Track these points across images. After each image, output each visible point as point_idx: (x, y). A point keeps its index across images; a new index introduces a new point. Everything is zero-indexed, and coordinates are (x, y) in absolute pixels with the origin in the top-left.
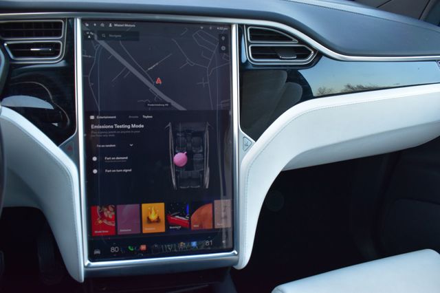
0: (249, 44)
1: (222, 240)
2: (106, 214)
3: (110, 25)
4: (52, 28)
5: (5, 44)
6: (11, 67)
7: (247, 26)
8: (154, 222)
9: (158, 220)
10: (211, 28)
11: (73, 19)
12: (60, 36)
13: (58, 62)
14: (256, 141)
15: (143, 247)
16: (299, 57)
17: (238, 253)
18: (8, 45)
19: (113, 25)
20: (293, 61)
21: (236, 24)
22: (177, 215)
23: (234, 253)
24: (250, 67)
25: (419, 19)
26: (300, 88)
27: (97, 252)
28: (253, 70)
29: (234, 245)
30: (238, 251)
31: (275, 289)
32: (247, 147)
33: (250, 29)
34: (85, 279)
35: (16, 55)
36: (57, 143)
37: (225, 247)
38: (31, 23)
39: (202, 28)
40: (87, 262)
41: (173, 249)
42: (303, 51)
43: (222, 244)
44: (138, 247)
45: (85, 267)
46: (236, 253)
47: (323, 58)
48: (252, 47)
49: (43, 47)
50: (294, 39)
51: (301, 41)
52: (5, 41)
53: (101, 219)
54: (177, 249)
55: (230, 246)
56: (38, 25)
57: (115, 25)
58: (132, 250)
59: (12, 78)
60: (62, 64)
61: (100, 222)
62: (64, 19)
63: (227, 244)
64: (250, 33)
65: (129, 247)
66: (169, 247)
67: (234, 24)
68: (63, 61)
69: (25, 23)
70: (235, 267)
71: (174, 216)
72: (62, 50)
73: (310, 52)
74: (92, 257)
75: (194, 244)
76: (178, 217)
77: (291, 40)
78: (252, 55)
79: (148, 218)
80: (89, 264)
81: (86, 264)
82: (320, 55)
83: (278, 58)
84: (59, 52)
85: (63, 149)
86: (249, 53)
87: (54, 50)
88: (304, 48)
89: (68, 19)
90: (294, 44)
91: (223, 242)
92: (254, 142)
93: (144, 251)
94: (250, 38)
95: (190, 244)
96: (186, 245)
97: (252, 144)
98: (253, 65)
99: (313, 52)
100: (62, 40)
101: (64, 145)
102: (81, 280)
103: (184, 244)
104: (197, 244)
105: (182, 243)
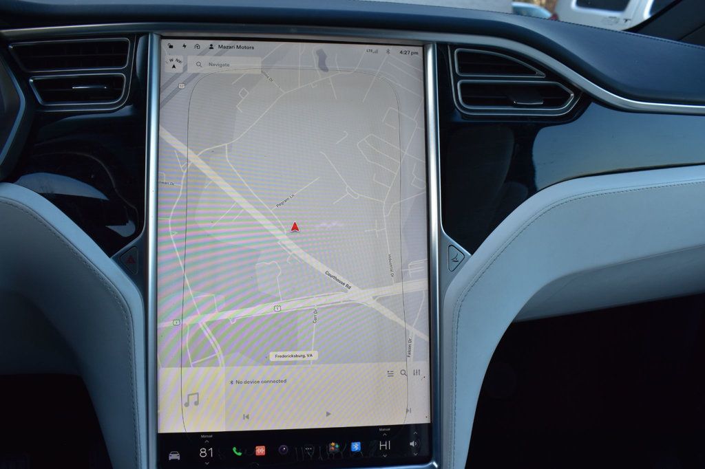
0: (457, 78)
1: (409, 441)
4: (115, 51)
5: (31, 80)
6: (36, 117)
7: (454, 46)
11: (147, 34)
12: (125, 63)
13: (117, 109)
14: (472, 253)
15: (260, 450)
17: (440, 466)
18: (35, 81)
20: (538, 110)
21: (433, 43)
23: (433, 466)
24: (458, 119)
27: (174, 456)
28: (463, 124)
29: (431, 449)
30: (439, 461)
32: (459, 263)
33: (458, 53)
35: (47, 97)
36: (109, 253)
37: (415, 455)
41: (316, 455)
42: (555, 91)
43: (410, 447)
44: (252, 450)
46: (436, 465)
47: (593, 106)
48: (462, 85)
50: (538, 72)
51: (551, 74)
52: (31, 76)
54: (325, 456)
55: (425, 452)
56: (88, 47)
58: (239, 454)
60: (126, 111)
62: (131, 36)
63: (418, 448)
64: (459, 61)
65: (234, 449)
66: (310, 451)
67: (429, 42)
68: (128, 107)
69: (65, 44)
72: (126, 90)
73: (568, 95)
75: (356, 446)
77: (533, 73)
78: (463, 98)
82: (586, 99)
83: (511, 104)
84: (121, 92)
85: (121, 262)
86: (458, 95)
87: (111, 89)
88: (557, 87)
89: (140, 35)
90: (538, 79)
91: (412, 444)
92: (469, 254)
93: (261, 457)
94: (459, 69)
95: (349, 447)
96: (341, 448)
97: (465, 258)
98: (464, 116)
99: (572, 95)
100: (126, 71)
101: (121, 255)
103: (337, 446)
104: (362, 446)
105: (333, 444)
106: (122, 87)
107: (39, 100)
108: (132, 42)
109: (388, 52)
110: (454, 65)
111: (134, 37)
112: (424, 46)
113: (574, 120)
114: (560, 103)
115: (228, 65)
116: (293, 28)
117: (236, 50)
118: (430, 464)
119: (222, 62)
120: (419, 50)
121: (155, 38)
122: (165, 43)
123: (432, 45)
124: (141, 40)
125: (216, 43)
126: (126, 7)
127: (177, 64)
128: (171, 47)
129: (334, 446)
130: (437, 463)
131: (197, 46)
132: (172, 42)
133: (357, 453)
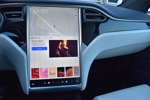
2: (36, 71)
4: (20, 9)
6: (6, 21)
7: (84, 8)
8: (53, 74)
9: (54, 73)
12: (22, 11)
13: (21, 19)
15: (49, 83)
17: (82, 85)
18: (5, 14)
20: (99, 20)
22: (61, 71)
23: (80, 85)
24: (85, 22)
25: (138, 11)
27: (33, 84)
31: (95, 98)
32: (85, 48)
33: (85, 9)
34: (29, 94)
36: (20, 47)
38: (13, 7)
41: (59, 83)
42: (102, 17)
46: (81, 85)
48: (85, 15)
50: (99, 13)
51: (102, 14)
53: (34, 73)
54: (61, 83)
55: (79, 82)
56: (15, 8)
61: (34, 74)
65: (44, 83)
67: (79, 7)
68: (23, 19)
69: (11, 7)
70: (80, 90)
71: (60, 72)
74: (31, 86)
75: (67, 82)
76: (61, 72)
77: (98, 13)
79: (51, 72)
80: (30, 88)
82: (108, 18)
83: (94, 19)
85: (22, 48)
86: (85, 17)
87: (20, 16)
89: (25, 5)
90: (99, 15)
91: (77, 81)
93: (49, 84)
95: (65, 82)
96: (64, 82)
97: (86, 47)
99: (106, 17)
101: (22, 47)
102: (27, 94)
104: (68, 81)
106: (22, 15)
107: (6, 18)
108: (24, 7)
109: (72, 9)
110: (84, 12)
111: (24, 6)
112: (79, 8)
113: (106, 22)
114: (103, 19)
115: (42, 11)
116: (54, 4)
117: (43, 8)
119: (41, 11)
120: (78, 9)
121: (28, 6)
122: (30, 7)
125: (40, 7)
127: (32, 11)
128: (31, 8)
129: (62, 82)
131: (36, 8)
132: (31, 7)
133: (67, 83)
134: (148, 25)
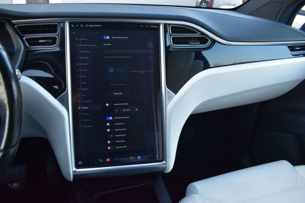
0: (170, 35)
1: (156, 155)
3: (87, 26)
4: (52, 28)
5: (24, 38)
6: (28, 52)
7: (169, 24)
10: (147, 26)
11: (64, 22)
12: (57, 32)
13: (56, 48)
14: (176, 94)
15: (108, 160)
16: (201, 43)
18: (26, 39)
19: (88, 25)
20: (198, 46)
21: (162, 23)
23: (164, 163)
24: (172, 49)
25: (275, 20)
26: (202, 63)
27: (80, 163)
28: (173, 51)
29: (163, 158)
30: (166, 161)
31: (190, 185)
32: (171, 98)
33: (171, 27)
34: (73, 179)
35: (30, 44)
36: (56, 97)
37: (158, 159)
38: (39, 25)
39: (142, 26)
40: (74, 169)
41: (126, 161)
42: (203, 39)
43: (156, 157)
44: (105, 160)
45: (73, 172)
46: (165, 163)
47: (216, 43)
48: (172, 38)
49: (46, 40)
50: (198, 32)
51: (202, 33)
52: (24, 37)
54: (129, 161)
55: (161, 158)
56: (43, 26)
57: (90, 26)
58: (101, 161)
59: (28, 59)
60: (58, 49)
62: (59, 23)
63: (159, 157)
64: (171, 29)
66: (124, 159)
67: (161, 23)
68: (59, 48)
69: (36, 25)
70: (164, 171)
72: (58, 41)
73: (208, 40)
74: (77, 166)
75: (139, 157)
77: (196, 33)
78: (173, 42)
80: (75, 170)
81: (74, 170)
82: (214, 41)
83: (189, 44)
84: (56, 42)
85: (59, 100)
86: (169, 42)
87: (53, 41)
88: (204, 37)
89: (61, 22)
90: (198, 35)
92: (175, 95)
94: (171, 32)
96: (134, 158)
97: (173, 96)
98: (173, 48)
99: (210, 40)
100: (58, 35)
101: (60, 98)
102: (71, 180)
103: (133, 158)
104: (141, 157)
105: (132, 157)
106: (56, 40)
107: (28, 45)
112: (159, 25)
113: (210, 49)
114: (205, 43)
118: (163, 162)
121: (67, 23)
123: (162, 24)
124: (62, 24)
126: (56, 13)
130: (165, 161)
133: (140, 160)
134: (291, 50)
